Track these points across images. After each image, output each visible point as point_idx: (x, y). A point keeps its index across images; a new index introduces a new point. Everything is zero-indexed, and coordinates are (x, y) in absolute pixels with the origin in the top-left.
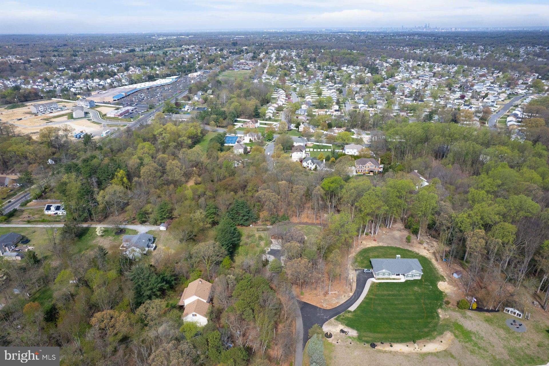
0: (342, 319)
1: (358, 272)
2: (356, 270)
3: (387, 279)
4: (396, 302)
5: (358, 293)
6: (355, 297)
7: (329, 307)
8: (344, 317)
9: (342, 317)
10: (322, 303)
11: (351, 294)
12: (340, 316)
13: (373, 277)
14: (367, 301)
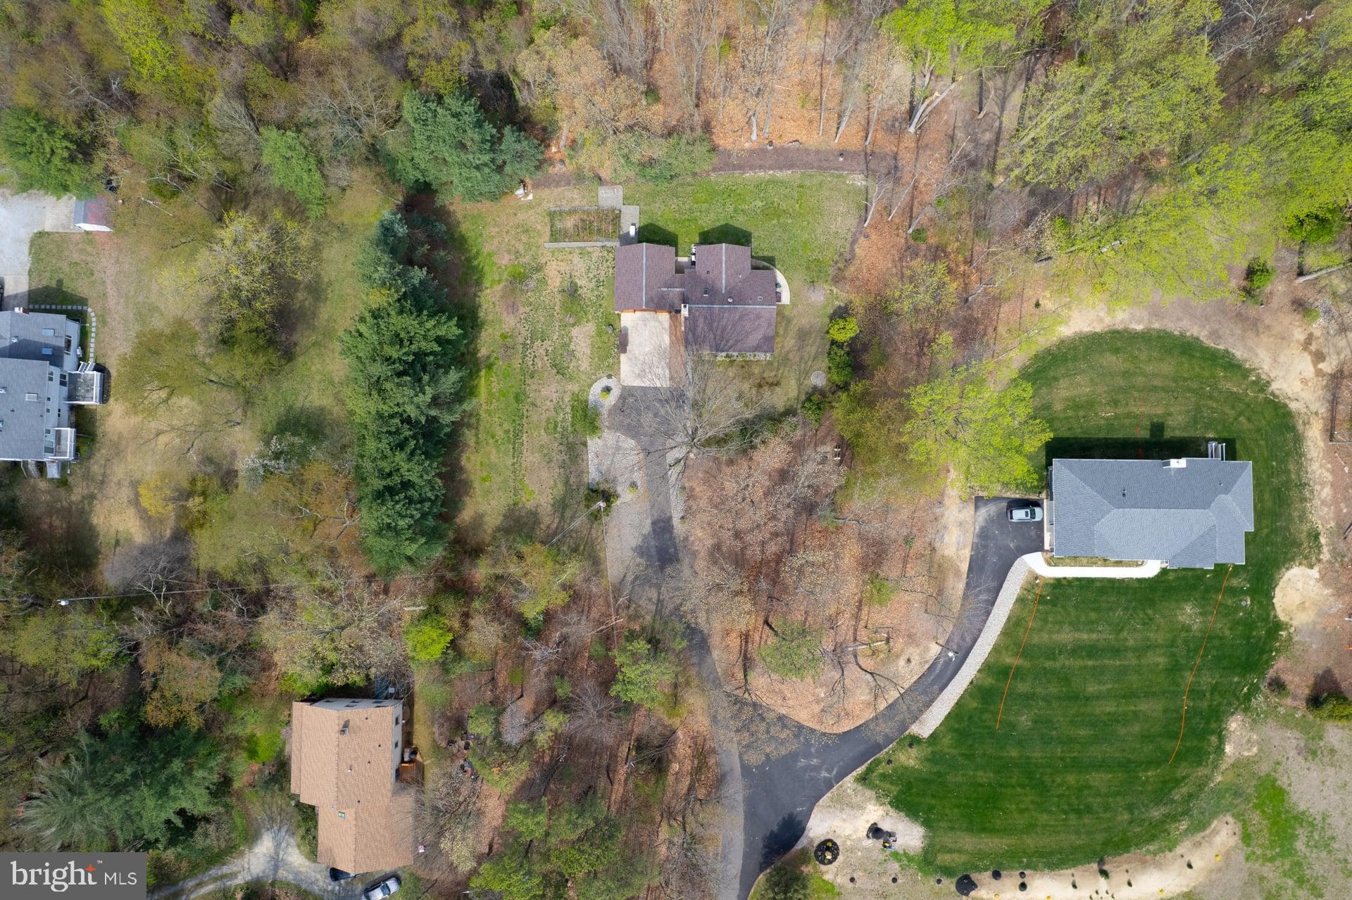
0: (884, 777)
1: (984, 512)
2: (979, 501)
4: (1092, 688)
8: (889, 769)
9: (882, 768)
11: (935, 651)
12: (878, 762)
13: (1040, 546)
14: (989, 681)
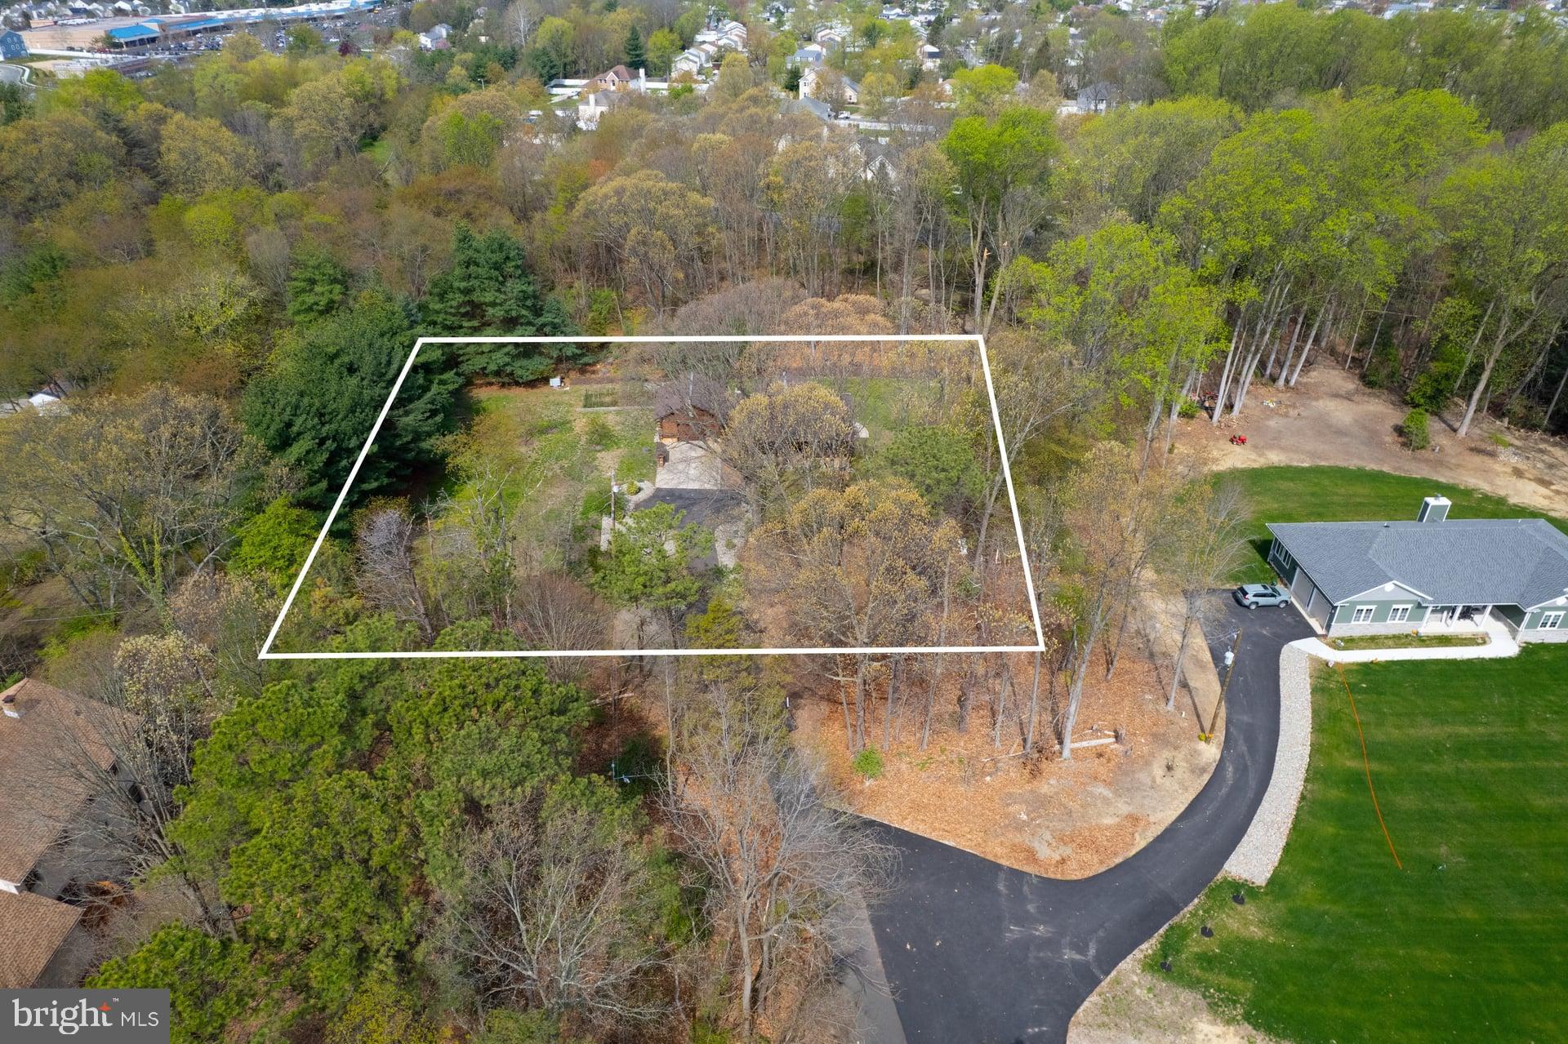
0: (1204, 961)
1: (1202, 606)
2: (1188, 595)
3: (1401, 641)
5: (1250, 740)
6: (1242, 771)
7: (1082, 866)
8: (1213, 946)
9: (1196, 945)
10: (1020, 827)
11: (1211, 752)
12: (1182, 933)
13: (1309, 632)
14: (1335, 794)
